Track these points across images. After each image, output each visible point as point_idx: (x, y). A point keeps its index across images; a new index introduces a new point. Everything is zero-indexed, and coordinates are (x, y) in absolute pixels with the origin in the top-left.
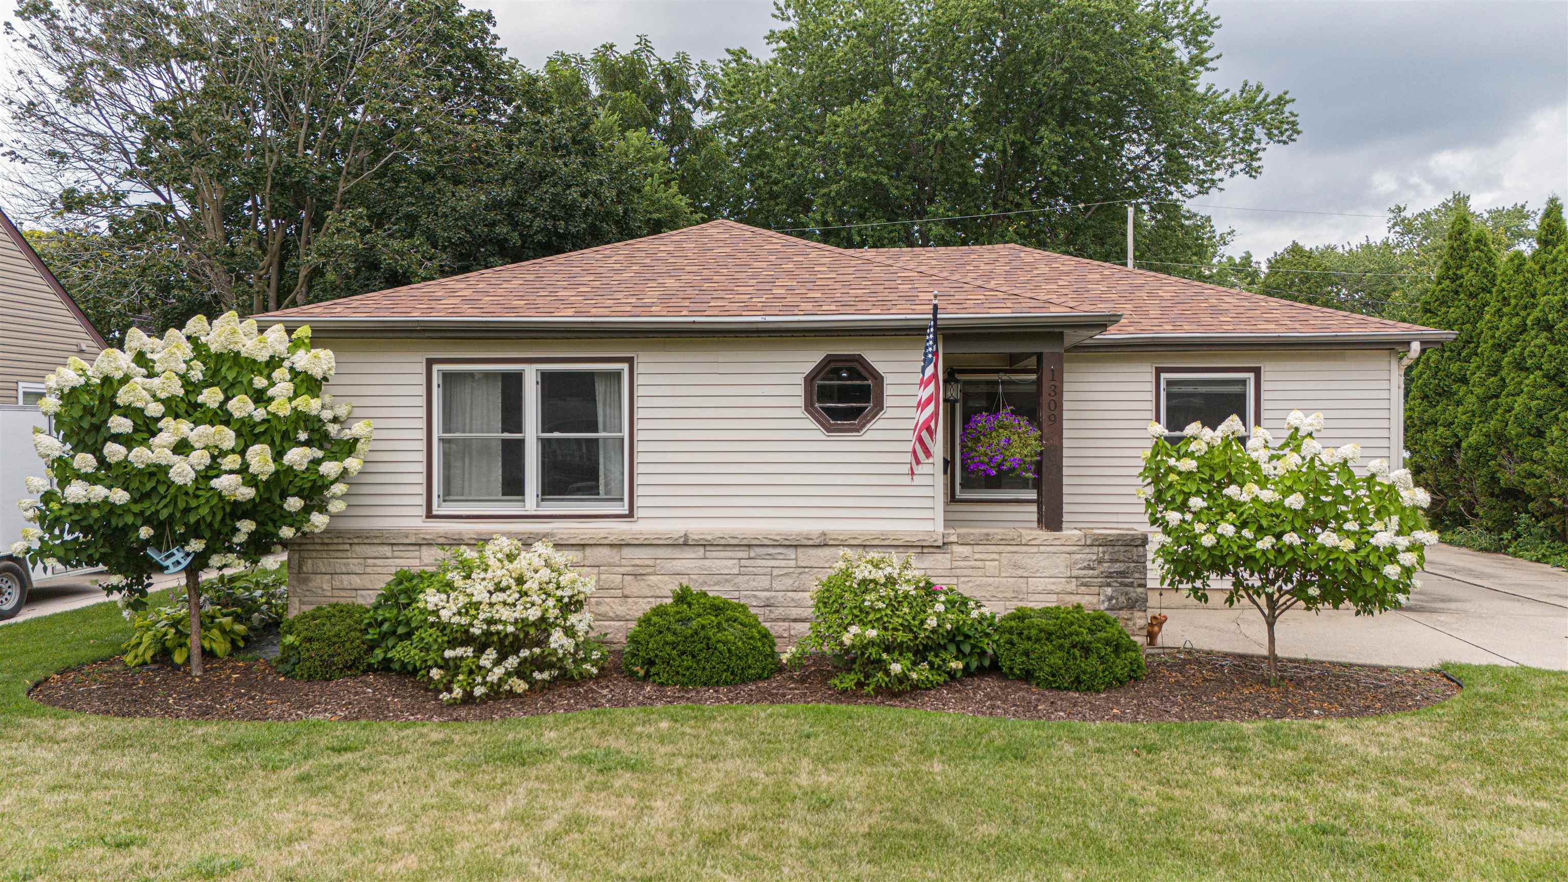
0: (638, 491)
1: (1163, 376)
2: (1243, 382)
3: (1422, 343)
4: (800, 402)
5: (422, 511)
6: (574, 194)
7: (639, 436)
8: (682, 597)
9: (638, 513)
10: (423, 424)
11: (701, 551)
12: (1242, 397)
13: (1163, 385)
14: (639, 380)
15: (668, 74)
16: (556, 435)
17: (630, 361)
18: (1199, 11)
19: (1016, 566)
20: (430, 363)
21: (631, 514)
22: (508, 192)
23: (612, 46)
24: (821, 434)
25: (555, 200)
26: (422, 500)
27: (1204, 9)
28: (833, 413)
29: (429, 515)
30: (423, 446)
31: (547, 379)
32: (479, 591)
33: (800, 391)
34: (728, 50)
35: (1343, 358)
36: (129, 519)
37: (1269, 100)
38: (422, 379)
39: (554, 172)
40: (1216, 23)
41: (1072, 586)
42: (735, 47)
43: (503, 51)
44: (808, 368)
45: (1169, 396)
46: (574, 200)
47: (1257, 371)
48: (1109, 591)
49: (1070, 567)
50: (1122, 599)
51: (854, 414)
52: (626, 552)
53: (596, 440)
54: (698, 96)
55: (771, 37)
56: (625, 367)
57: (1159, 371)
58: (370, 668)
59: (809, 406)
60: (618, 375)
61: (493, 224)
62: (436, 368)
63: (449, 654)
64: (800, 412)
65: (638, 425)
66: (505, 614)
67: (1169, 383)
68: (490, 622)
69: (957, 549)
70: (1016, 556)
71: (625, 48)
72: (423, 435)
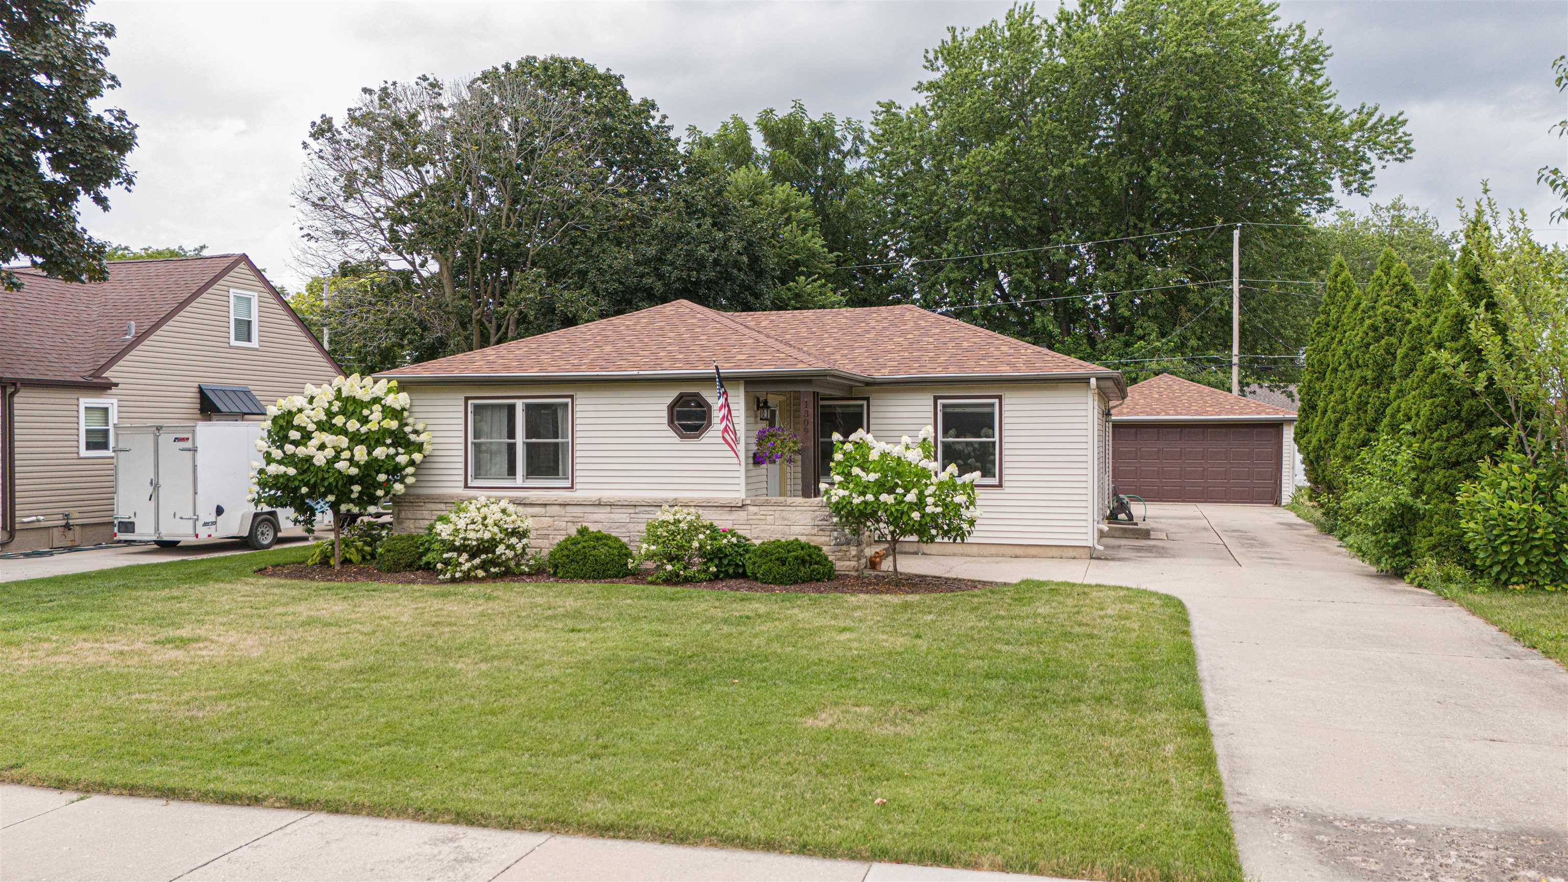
0: (576, 473)
1: (939, 401)
2: (992, 405)
4: (665, 421)
5: (462, 484)
6: (702, 250)
7: (577, 441)
8: (583, 532)
9: (576, 486)
10: (462, 434)
11: (608, 509)
12: (991, 415)
13: (939, 408)
14: (577, 408)
15: (817, 130)
16: (534, 440)
17: (572, 397)
18: (1314, 41)
19: (784, 519)
20: (467, 399)
21: (572, 487)
22: (652, 251)
23: (772, 111)
24: (677, 440)
25: (689, 254)
26: (462, 478)
27: (1320, 39)
28: (687, 428)
29: (466, 486)
30: (462, 447)
31: (528, 407)
32: (461, 524)
33: (665, 414)
34: (879, 103)
35: (1055, 388)
36: (297, 483)
38: (462, 409)
39: (688, 233)
40: (1328, 52)
41: (815, 531)
42: (885, 100)
43: (670, 128)
44: (669, 401)
45: (945, 415)
46: (702, 255)
47: (1000, 398)
48: (835, 534)
49: (813, 519)
50: (843, 539)
51: (696, 428)
52: (569, 509)
53: (557, 444)
54: (846, 147)
55: (920, 87)
56: (569, 400)
57: (936, 399)
58: (419, 568)
59: (671, 422)
60: (566, 405)
61: (642, 276)
62: (470, 402)
63: (445, 556)
64: (666, 427)
65: (577, 434)
66: (472, 535)
67: (944, 406)
68: (465, 539)
69: (751, 508)
70: (784, 513)
71: (782, 112)
72: (462, 440)
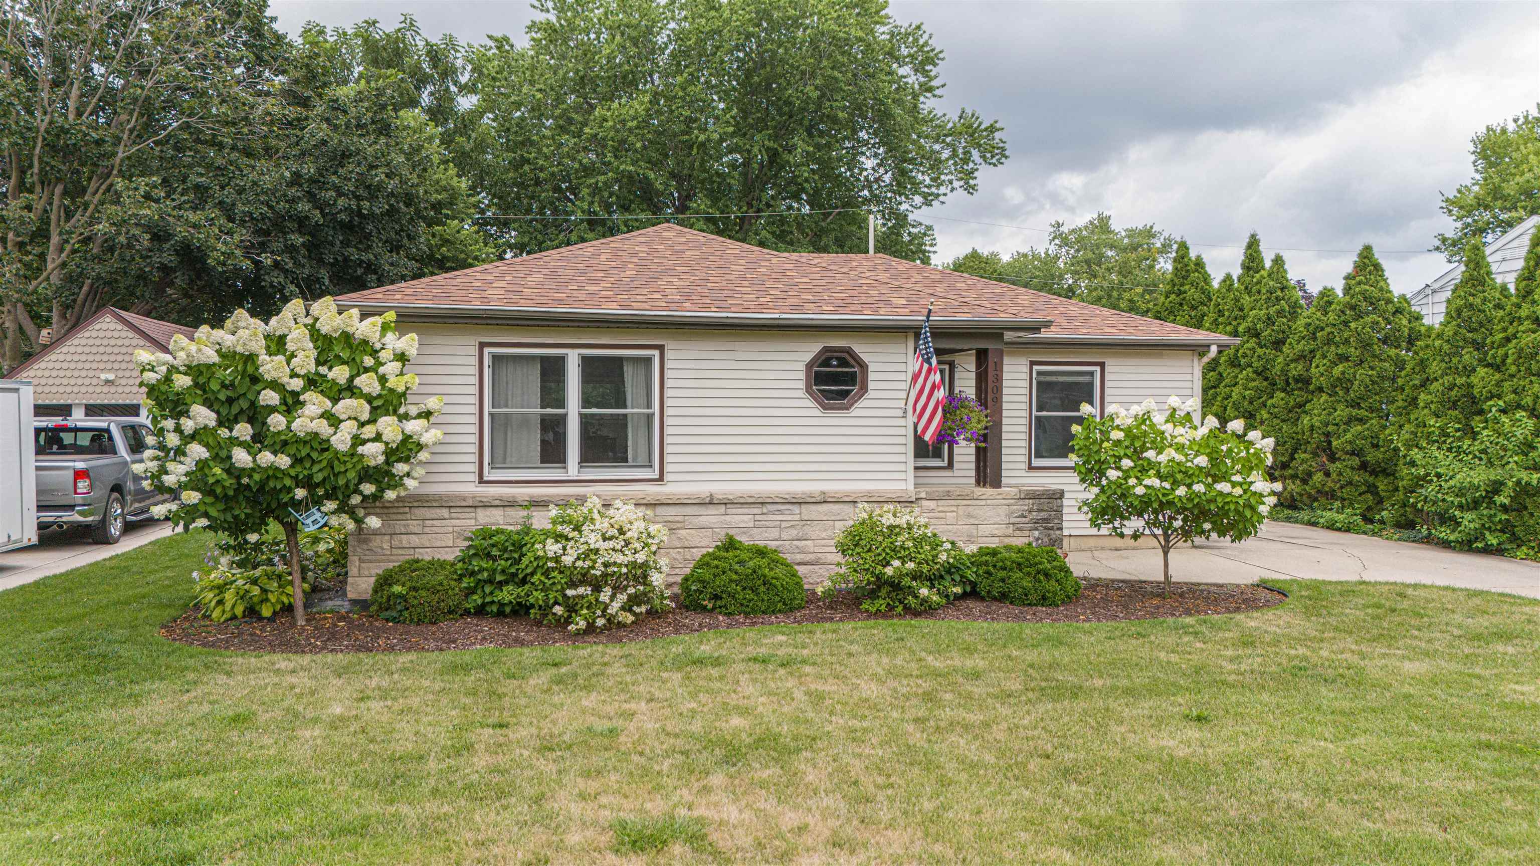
0: (668, 459)
1: (1035, 368)
2: (1092, 374)
3: (1219, 346)
4: (802, 385)
5: (475, 478)
6: (379, 176)
7: (668, 412)
8: (730, 544)
9: (667, 477)
10: (475, 400)
11: (722, 509)
12: (1091, 385)
13: (1034, 375)
14: (668, 364)
15: (434, 55)
16: (594, 410)
17: (661, 348)
18: (926, 44)
19: (970, 516)
20: (482, 345)
21: (661, 478)
22: (309, 169)
23: (374, 22)
24: (817, 412)
26: (474, 468)
27: (930, 42)
28: (826, 394)
29: (481, 481)
30: (475, 419)
31: (586, 362)
33: (802, 376)
34: (490, 37)
35: (1161, 356)
37: (983, 127)
38: (475, 361)
40: (941, 56)
41: (1010, 531)
42: (498, 34)
43: (273, 19)
44: (809, 357)
45: (1039, 383)
47: (1102, 365)
48: (1036, 533)
49: (1008, 516)
50: (1046, 539)
51: (844, 394)
52: (660, 510)
53: (625, 415)
54: (464, 79)
55: (533, 26)
56: (656, 353)
57: (1032, 363)
58: (467, 612)
59: (808, 390)
60: (648, 360)
62: (487, 350)
63: (570, 592)
64: (801, 394)
65: (668, 402)
66: (619, 558)
67: (1039, 373)
68: (606, 565)
69: (925, 503)
70: (970, 509)
71: (389, 26)
72: (475, 410)
